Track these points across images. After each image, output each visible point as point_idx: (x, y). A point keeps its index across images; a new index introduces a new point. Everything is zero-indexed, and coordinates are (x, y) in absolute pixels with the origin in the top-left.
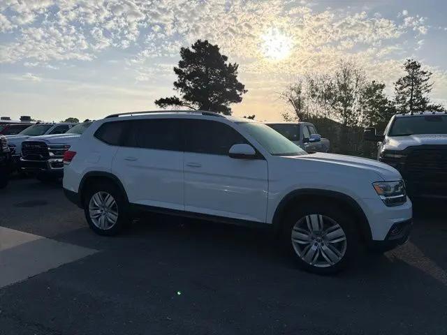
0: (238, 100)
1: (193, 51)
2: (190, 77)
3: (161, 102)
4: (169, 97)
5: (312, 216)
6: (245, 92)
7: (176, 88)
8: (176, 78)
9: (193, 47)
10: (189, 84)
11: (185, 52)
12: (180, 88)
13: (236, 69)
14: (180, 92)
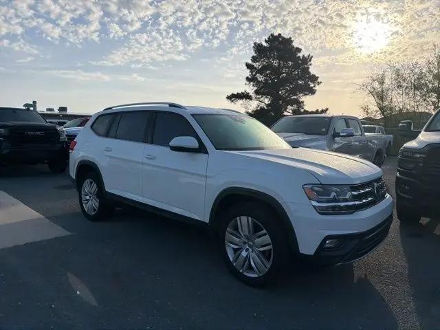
0: (312, 92)
1: (265, 44)
2: (260, 71)
3: (233, 97)
4: (240, 92)
5: (242, 217)
6: (319, 83)
7: (248, 83)
8: (247, 73)
9: (266, 41)
10: (260, 78)
11: (258, 48)
12: (252, 83)
13: (310, 60)
14: (251, 87)
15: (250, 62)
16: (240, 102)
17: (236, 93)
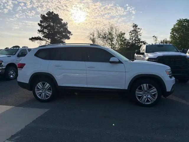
0: (69, 38)
1: (46, 16)
2: (46, 28)
3: (33, 39)
4: (36, 37)
5: (144, 85)
6: (72, 35)
7: (39, 32)
8: (39, 28)
9: (46, 14)
10: (46, 31)
11: (43, 17)
12: (41, 33)
13: (67, 24)
14: (41, 35)
15: (39, 23)
16: (37, 41)
17: (34, 37)
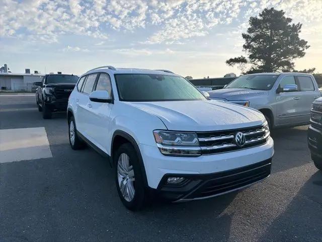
0: (301, 54)
1: (259, 18)
3: (231, 62)
4: (237, 57)
6: (307, 47)
7: (245, 49)
8: (244, 42)
9: (260, 15)
11: (254, 21)
12: (248, 50)
13: (300, 28)
14: (247, 53)
15: (246, 33)
16: (237, 65)
17: (234, 58)
